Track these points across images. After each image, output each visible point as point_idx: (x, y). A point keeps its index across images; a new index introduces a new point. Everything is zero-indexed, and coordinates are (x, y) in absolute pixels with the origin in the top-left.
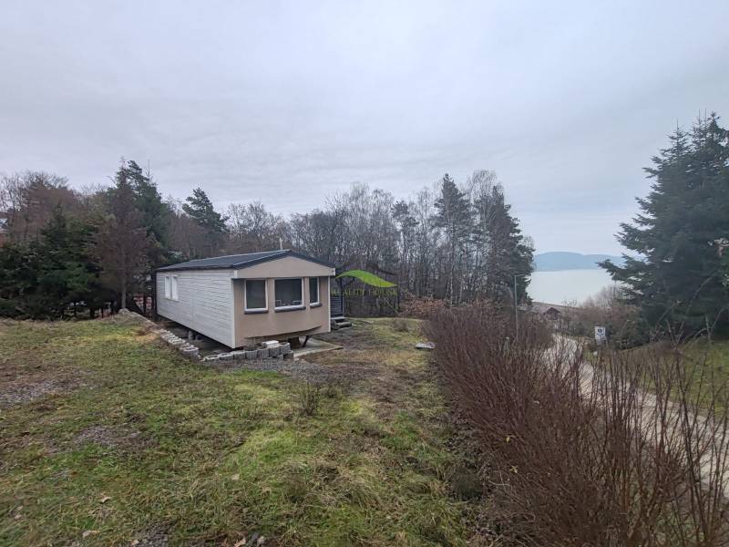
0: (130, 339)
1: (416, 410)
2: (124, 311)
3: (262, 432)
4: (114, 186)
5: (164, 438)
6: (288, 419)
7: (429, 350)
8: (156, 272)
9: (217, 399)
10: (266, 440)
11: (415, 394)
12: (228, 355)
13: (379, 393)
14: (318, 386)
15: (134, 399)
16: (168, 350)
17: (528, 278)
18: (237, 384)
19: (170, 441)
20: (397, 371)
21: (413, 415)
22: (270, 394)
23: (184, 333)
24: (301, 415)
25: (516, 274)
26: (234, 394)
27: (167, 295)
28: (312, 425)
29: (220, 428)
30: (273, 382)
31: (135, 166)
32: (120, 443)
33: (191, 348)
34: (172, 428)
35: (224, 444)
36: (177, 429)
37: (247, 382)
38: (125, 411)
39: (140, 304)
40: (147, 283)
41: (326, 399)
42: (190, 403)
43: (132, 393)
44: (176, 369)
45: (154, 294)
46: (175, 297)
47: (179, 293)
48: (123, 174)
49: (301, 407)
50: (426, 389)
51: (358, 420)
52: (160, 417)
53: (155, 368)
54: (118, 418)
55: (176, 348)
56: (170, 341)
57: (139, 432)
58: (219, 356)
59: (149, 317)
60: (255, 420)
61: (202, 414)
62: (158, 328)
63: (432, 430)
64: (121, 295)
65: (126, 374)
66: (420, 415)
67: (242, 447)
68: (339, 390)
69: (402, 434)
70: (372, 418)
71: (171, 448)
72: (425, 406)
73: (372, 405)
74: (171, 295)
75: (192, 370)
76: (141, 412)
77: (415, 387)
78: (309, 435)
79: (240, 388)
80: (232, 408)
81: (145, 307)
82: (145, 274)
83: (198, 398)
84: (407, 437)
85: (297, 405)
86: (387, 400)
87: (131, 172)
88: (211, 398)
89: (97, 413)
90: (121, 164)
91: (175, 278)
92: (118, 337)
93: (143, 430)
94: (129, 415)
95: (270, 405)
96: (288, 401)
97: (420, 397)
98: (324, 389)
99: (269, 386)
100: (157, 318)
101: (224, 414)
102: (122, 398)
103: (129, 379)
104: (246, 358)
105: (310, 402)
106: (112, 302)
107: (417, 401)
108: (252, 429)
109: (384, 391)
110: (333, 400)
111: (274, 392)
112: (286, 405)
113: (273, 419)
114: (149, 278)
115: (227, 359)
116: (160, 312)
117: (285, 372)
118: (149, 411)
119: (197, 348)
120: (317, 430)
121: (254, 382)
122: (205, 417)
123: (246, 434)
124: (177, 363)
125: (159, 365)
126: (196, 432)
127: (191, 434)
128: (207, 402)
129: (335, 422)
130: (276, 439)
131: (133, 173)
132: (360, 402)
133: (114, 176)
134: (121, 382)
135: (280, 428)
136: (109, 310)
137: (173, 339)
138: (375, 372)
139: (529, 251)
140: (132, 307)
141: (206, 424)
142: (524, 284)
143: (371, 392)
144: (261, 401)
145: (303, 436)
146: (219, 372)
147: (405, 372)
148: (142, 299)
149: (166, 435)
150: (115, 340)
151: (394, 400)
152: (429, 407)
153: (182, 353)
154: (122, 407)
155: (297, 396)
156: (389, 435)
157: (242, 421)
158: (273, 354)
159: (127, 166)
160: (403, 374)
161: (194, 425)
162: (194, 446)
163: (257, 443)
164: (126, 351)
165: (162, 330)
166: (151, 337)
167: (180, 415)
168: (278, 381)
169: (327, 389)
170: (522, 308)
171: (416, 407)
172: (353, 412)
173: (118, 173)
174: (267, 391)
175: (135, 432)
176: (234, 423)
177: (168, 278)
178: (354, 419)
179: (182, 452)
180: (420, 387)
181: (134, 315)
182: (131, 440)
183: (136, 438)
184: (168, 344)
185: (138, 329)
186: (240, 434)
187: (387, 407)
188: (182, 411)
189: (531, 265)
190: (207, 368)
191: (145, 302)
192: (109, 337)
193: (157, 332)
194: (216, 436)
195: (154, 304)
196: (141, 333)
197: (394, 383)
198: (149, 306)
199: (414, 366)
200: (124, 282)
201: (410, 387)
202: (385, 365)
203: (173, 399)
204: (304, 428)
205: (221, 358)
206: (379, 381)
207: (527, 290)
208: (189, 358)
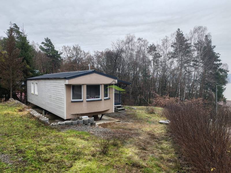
0: (15, 113)
1: (160, 155)
2: (11, 99)
3: (81, 161)
4: (6, 36)
5: (34, 161)
6: (93, 156)
7: (167, 124)
8: (27, 80)
9: (58, 144)
10: (83, 165)
11: (159, 147)
12: (63, 123)
13: (140, 145)
14: (108, 140)
15: (19, 142)
16: (33, 119)
17: (224, 87)
18: (68, 137)
19: (37, 163)
20: (149, 134)
21: (158, 157)
22: (85, 143)
23: (40, 111)
24: (100, 154)
25: (217, 85)
26: (67, 142)
27: (32, 92)
28: (105, 160)
29: (61, 158)
30: (86, 137)
31: (16, 26)
32: (13, 163)
33: (45, 118)
34: (38, 157)
35: (63, 166)
36: (40, 158)
37: (73, 136)
38: (15, 148)
39: (19, 96)
40: (22, 86)
41: (112, 147)
42: (45, 145)
43: (18, 139)
44: (38, 129)
45: (26, 91)
46: (36, 93)
47: (38, 91)
48: (11, 31)
49: (100, 150)
50: (165, 145)
51: (129, 158)
52: (32, 151)
53: (28, 128)
54: (12, 151)
55: (38, 119)
56: (34, 115)
57: (22, 158)
58: (59, 123)
59: (23, 103)
60: (77, 155)
61: (51, 151)
62: (28, 108)
63: (169, 166)
64: (10, 91)
65: (14, 130)
66: (162, 158)
67: (71, 168)
68: (119, 142)
69: (152, 167)
70: (136, 158)
71: (37, 166)
72: (164, 153)
73: (137, 151)
74: (34, 92)
75: (46, 129)
76: (23, 149)
77: (159, 143)
78: (104, 164)
79: (69, 139)
80: (66, 149)
81: (21, 97)
82: (21, 81)
83: (49, 143)
84: (155, 169)
85: (98, 149)
86: (144, 149)
87: (14, 30)
88: (55, 144)
89: (3, 148)
90: (10, 26)
91: (37, 83)
92: (10, 112)
93: (24, 157)
94: (17, 150)
95: (84, 148)
96: (93, 147)
97: (162, 149)
98: (112, 141)
99: (83, 139)
100: (27, 103)
101: (63, 151)
102: (13, 142)
103: (16, 132)
104: (72, 124)
105: (105, 148)
106: (6, 95)
107: (160, 151)
108: (76, 159)
109: (142, 144)
110: (116, 147)
111: (86, 142)
112: (93, 149)
113: (86, 155)
114: (23, 83)
115: (63, 125)
116: (29, 100)
117: (91, 132)
118: (26, 148)
119: (48, 119)
120: (108, 162)
121: (77, 136)
122: (53, 153)
123: (73, 162)
124: (38, 126)
125: (30, 126)
126: (49, 160)
127: (47, 161)
128: (54, 145)
129: (117, 159)
130: (88, 165)
131: (15, 30)
132: (130, 149)
133: (6, 31)
134: (12, 134)
135: (90, 160)
136: (4, 99)
137: (36, 114)
138: (138, 134)
139: (226, 72)
140: (15, 97)
141: (54, 156)
142: (221, 90)
143: (135, 144)
144: (80, 146)
145: (101, 164)
146: (59, 131)
147: (153, 135)
148: (20, 93)
149: (35, 160)
150: (8, 114)
151: (148, 149)
152: (167, 154)
153: (40, 121)
154: (14, 146)
155: (98, 144)
156: (146, 167)
157: (71, 155)
158: (85, 123)
159: (12, 27)
160: (152, 136)
161: (48, 156)
162: (48, 166)
163: (79, 167)
164: (14, 119)
165: (30, 109)
166: (25, 113)
167: (41, 151)
168: (88, 136)
169: (113, 141)
170: (220, 104)
171: (159, 153)
172: (126, 154)
173: (8, 30)
174: (83, 141)
175: (21, 158)
176: (67, 156)
177: (33, 83)
178: (127, 158)
179: (42, 169)
180: (161, 143)
181: (16, 101)
182: (19, 162)
183: (21, 161)
184: (34, 116)
185: (19, 108)
186: (70, 162)
187: (144, 152)
188: (42, 149)
189: (226, 80)
190: (53, 129)
191: (21, 96)
192: (5, 112)
193: (28, 110)
194: (59, 162)
195: (26, 97)
196: (20, 111)
197: (148, 140)
198: (23, 97)
199: (158, 132)
200: (11, 85)
201: (156, 143)
202: (142, 131)
203: (38, 143)
204: (102, 161)
205: (59, 124)
206: (139, 139)
207: (224, 93)
208: (44, 123)
